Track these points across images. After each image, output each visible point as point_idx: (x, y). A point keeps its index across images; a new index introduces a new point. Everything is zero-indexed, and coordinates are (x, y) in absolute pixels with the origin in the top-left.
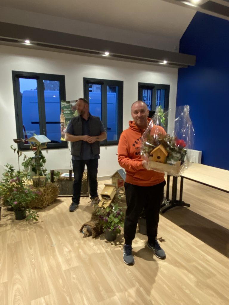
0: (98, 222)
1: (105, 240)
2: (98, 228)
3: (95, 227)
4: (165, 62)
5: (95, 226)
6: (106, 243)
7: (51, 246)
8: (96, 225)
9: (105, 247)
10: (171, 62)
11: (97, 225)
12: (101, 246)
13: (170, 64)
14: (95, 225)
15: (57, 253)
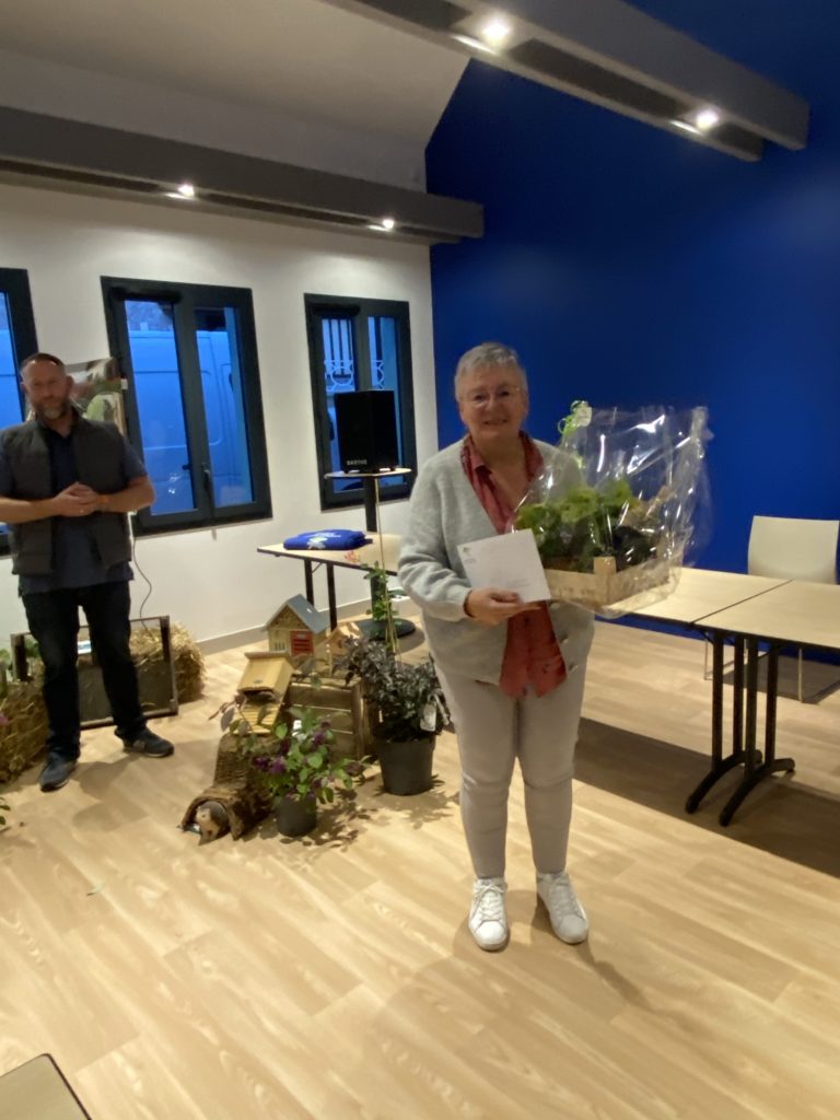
0: (244, 785)
1: (280, 836)
2: (248, 804)
3: (237, 803)
4: (388, 224)
5: (235, 800)
6: (285, 846)
7: (89, 894)
8: (239, 794)
9: (286, 857)
10: (408, 224)
11: (242, 794)
12: (270, 858)
13: (404, 230)
14: (235, 795)
15: (119, 910)
